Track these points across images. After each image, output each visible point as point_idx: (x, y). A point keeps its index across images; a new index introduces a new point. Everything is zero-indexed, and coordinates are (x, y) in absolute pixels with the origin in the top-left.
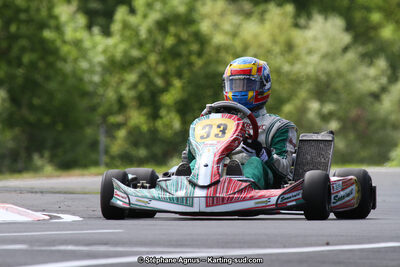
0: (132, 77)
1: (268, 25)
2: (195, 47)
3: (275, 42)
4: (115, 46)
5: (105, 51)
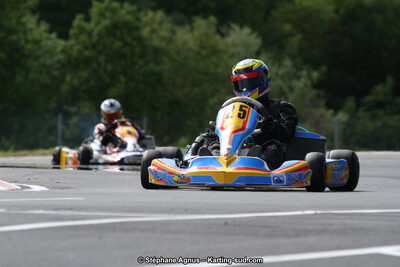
0: (84, 74)
1: (196, 33)
2: (138, 50)
3: (202, 47)
4: (71, 47)
5: (63, 51)
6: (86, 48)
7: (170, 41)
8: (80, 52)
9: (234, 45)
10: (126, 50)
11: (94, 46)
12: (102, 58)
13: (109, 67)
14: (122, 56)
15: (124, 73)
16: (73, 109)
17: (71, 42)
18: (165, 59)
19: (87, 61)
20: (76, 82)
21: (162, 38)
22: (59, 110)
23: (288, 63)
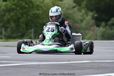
6: (13, 5)
7: (42, 2)
8: (11, 6)
9: (65, 4)
10: (27, 6)
11: (15, 4)
12: (18, 9)
13: (21, 11)
14: (25, 8)
15: (26, 13)
16: (8, 25)
17: (8, 2)
18: (40, 9)
19: (13, 10)
20: (9, 17)
21: (40, 2)
22: (3, 26)
23: (83, 11)
